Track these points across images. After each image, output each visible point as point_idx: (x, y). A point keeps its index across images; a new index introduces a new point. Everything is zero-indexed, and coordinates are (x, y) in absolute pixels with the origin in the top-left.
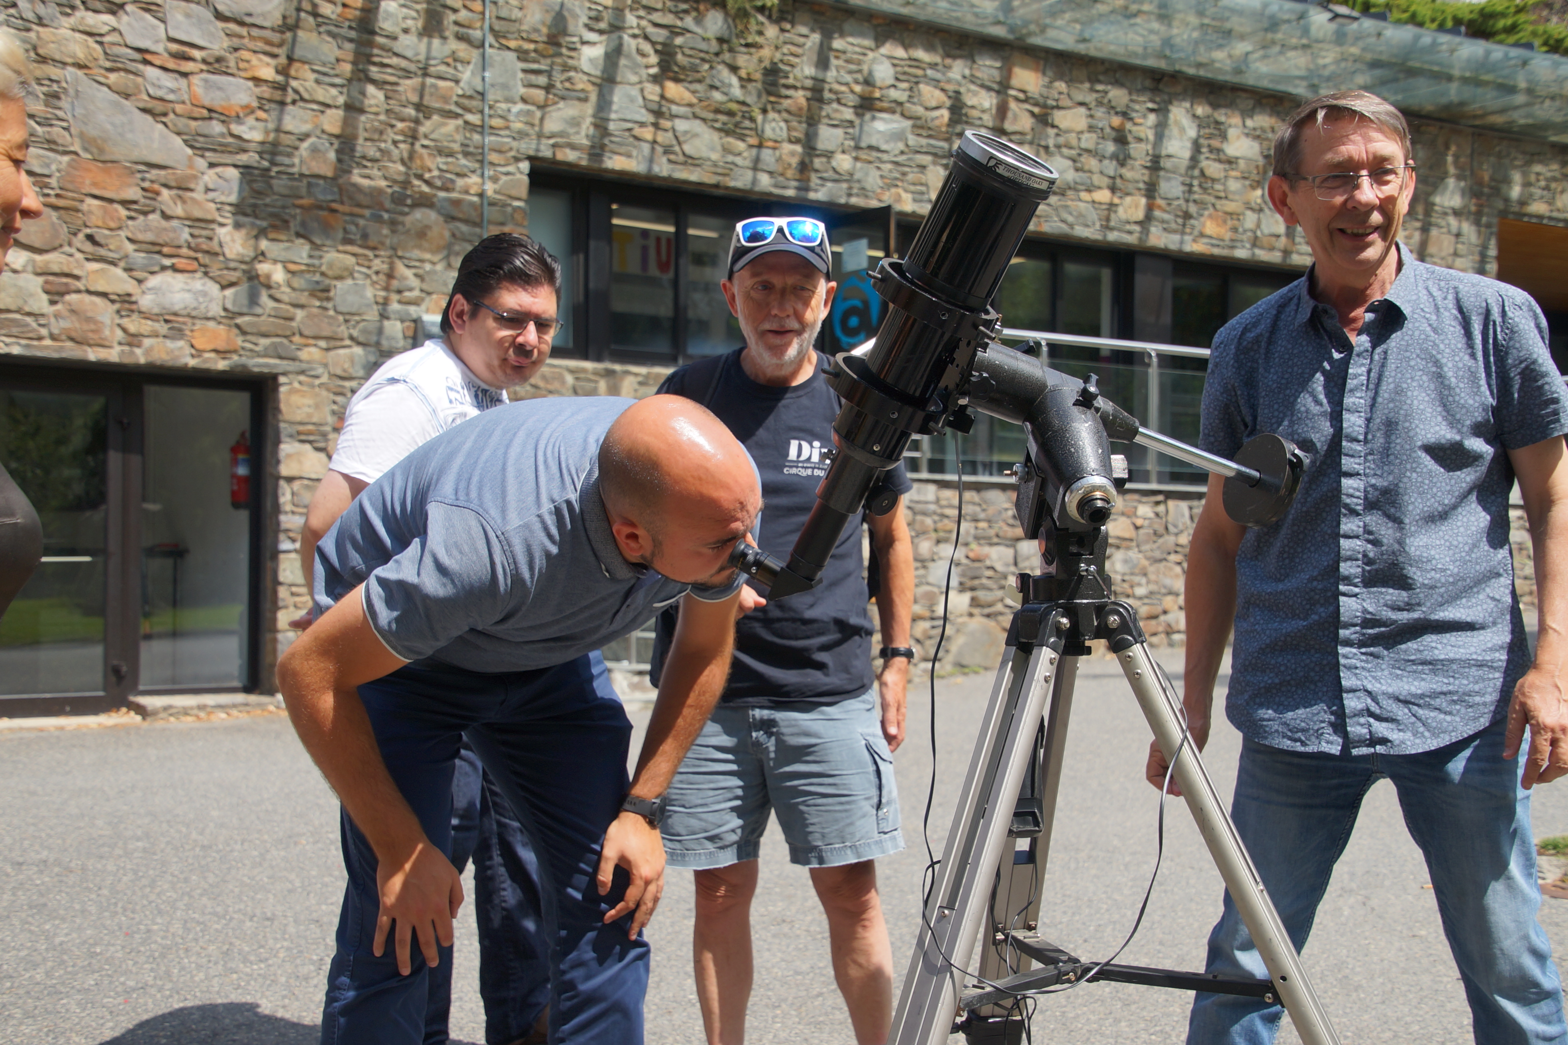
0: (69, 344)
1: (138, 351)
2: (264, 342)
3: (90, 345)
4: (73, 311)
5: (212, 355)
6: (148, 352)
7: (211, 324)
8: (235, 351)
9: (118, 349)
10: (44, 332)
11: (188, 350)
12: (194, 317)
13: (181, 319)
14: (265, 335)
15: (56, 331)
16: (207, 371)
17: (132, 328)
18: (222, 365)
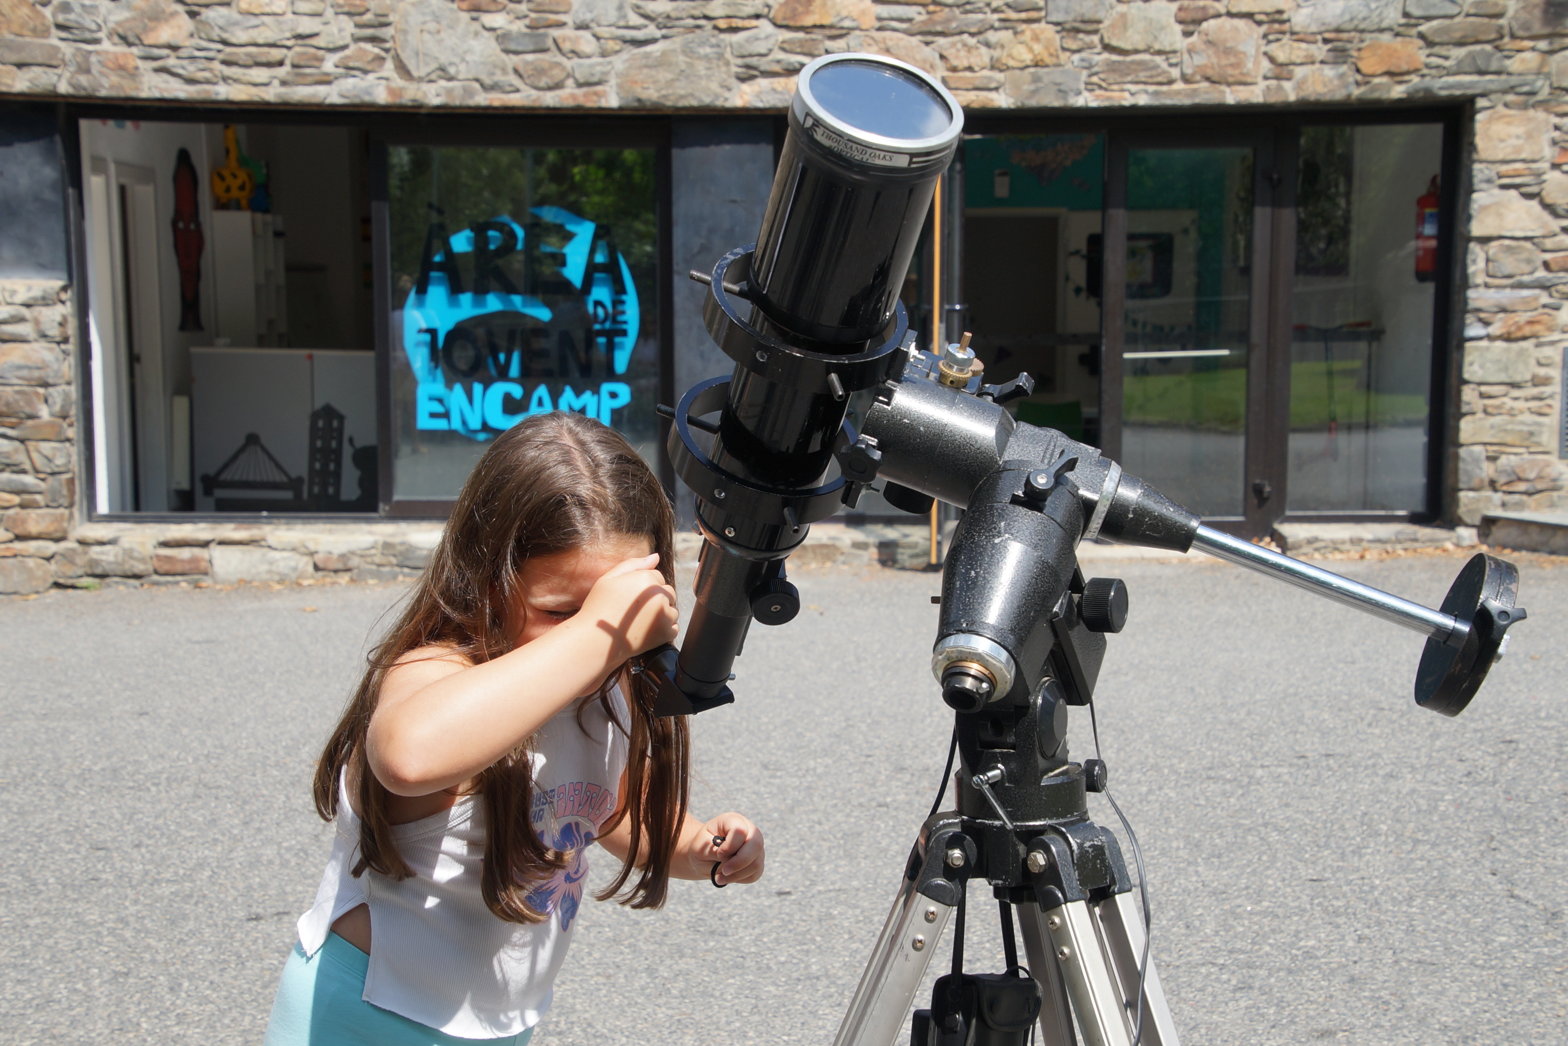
0: (1205, 85)
1: (1287, 85)
2: (1459, 53)
3: (1229, 84)
4: (1210, 43)
5: (1385, 80)
6: (1299, 86)
7: (1386, 37)
8: (1416, 71)
9: (1263, 84)
10: (1175, 73)
11: (1353, 77)
12: (1362, 31)
13: (1345, 36)
14: (1460, 44)
15: (1188, 71)
16: (1378, 101)
17: (1281, 57)
18: (1398, 92)
